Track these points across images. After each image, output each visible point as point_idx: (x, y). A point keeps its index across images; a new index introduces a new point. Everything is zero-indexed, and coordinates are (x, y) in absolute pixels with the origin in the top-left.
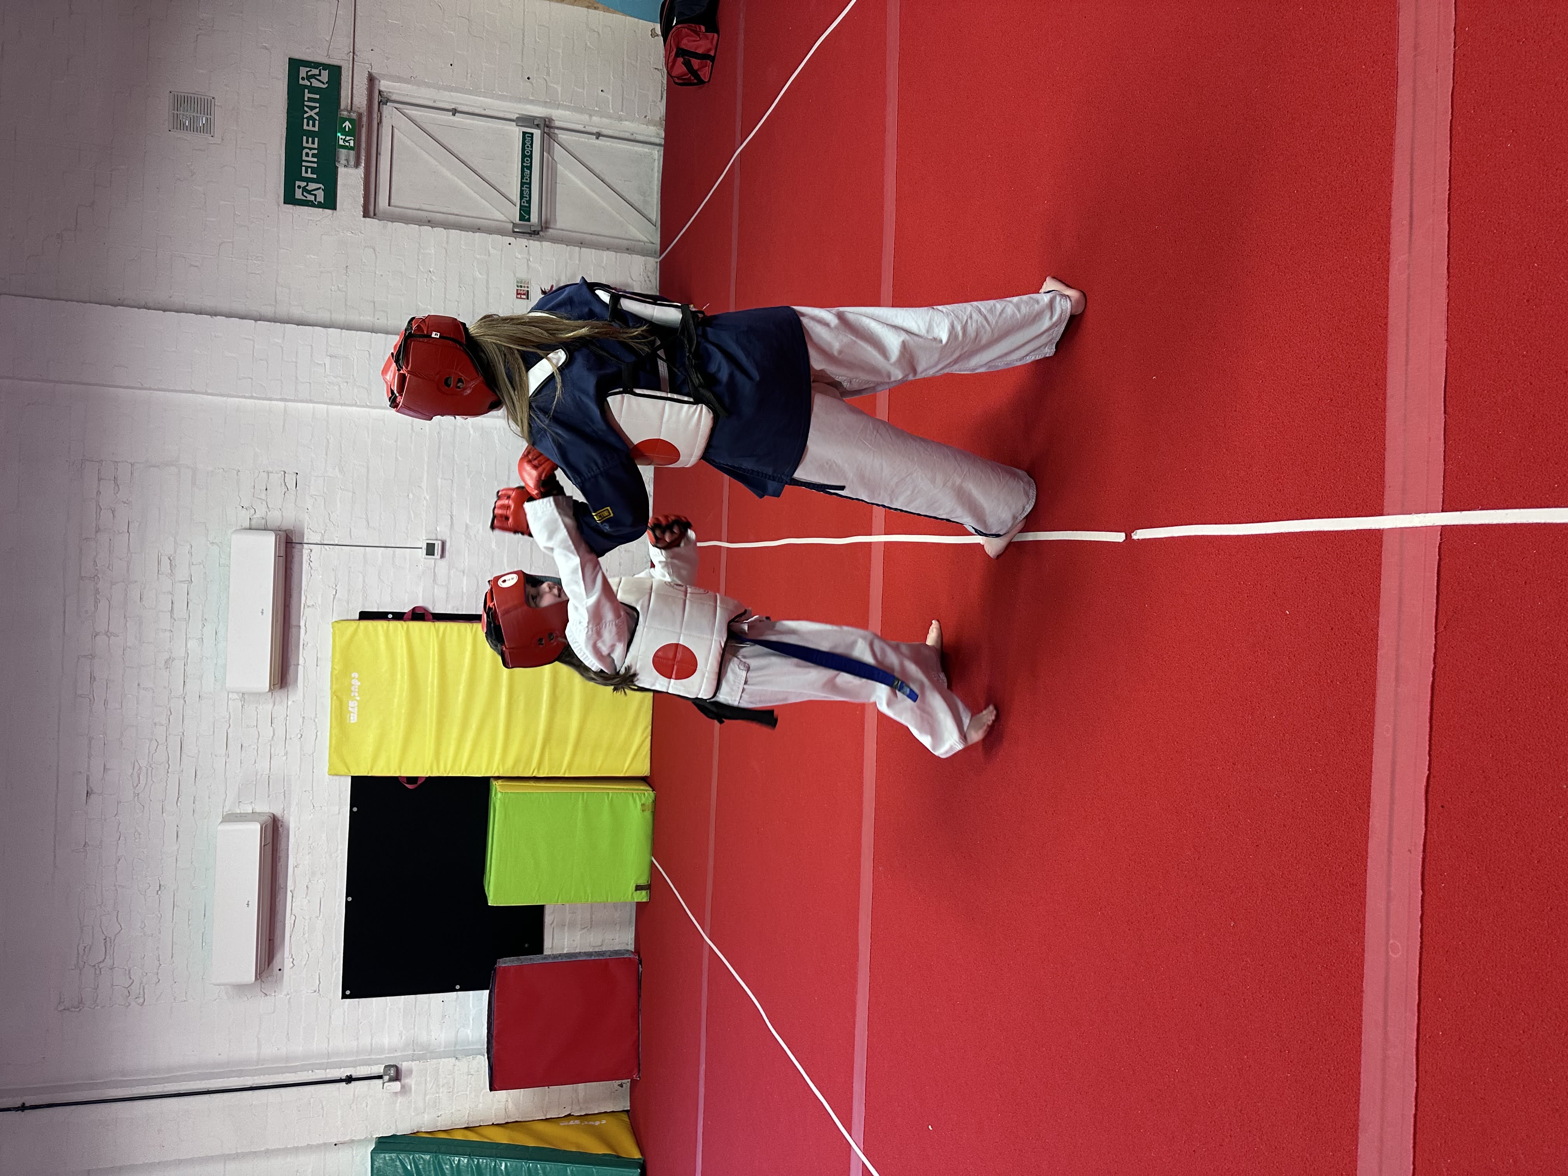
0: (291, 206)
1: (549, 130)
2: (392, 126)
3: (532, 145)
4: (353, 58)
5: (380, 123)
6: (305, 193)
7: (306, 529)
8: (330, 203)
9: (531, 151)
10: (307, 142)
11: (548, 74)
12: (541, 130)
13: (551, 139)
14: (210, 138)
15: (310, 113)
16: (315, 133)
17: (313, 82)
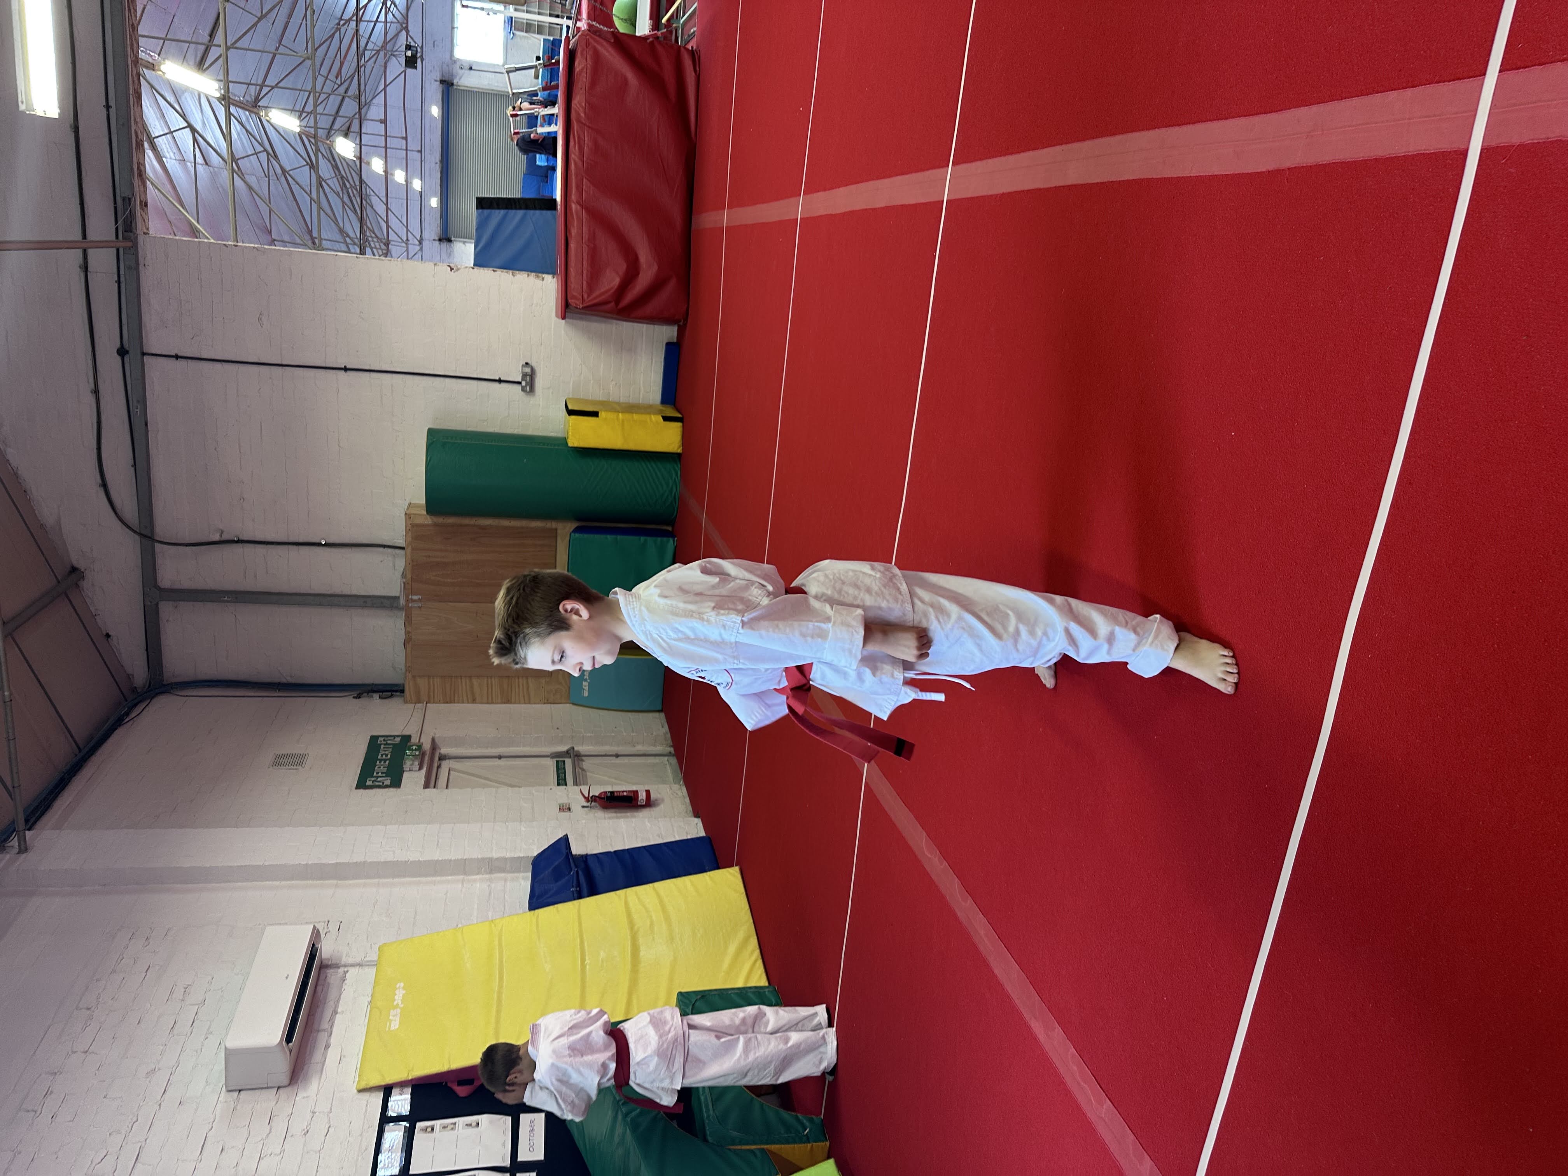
0: (362, 791)
1: (577, 758)
2: (449, 770)
4: (421, 733)
5: (439, 767)
6: (374, 783)
7: (344, 956)
10: (380, 762)
11: (572, 725)
12: (570, 757)
13: (580, 762)
14: (300, 767)
15: (384, 752)
16: (388, 759)
17: (389, 742)
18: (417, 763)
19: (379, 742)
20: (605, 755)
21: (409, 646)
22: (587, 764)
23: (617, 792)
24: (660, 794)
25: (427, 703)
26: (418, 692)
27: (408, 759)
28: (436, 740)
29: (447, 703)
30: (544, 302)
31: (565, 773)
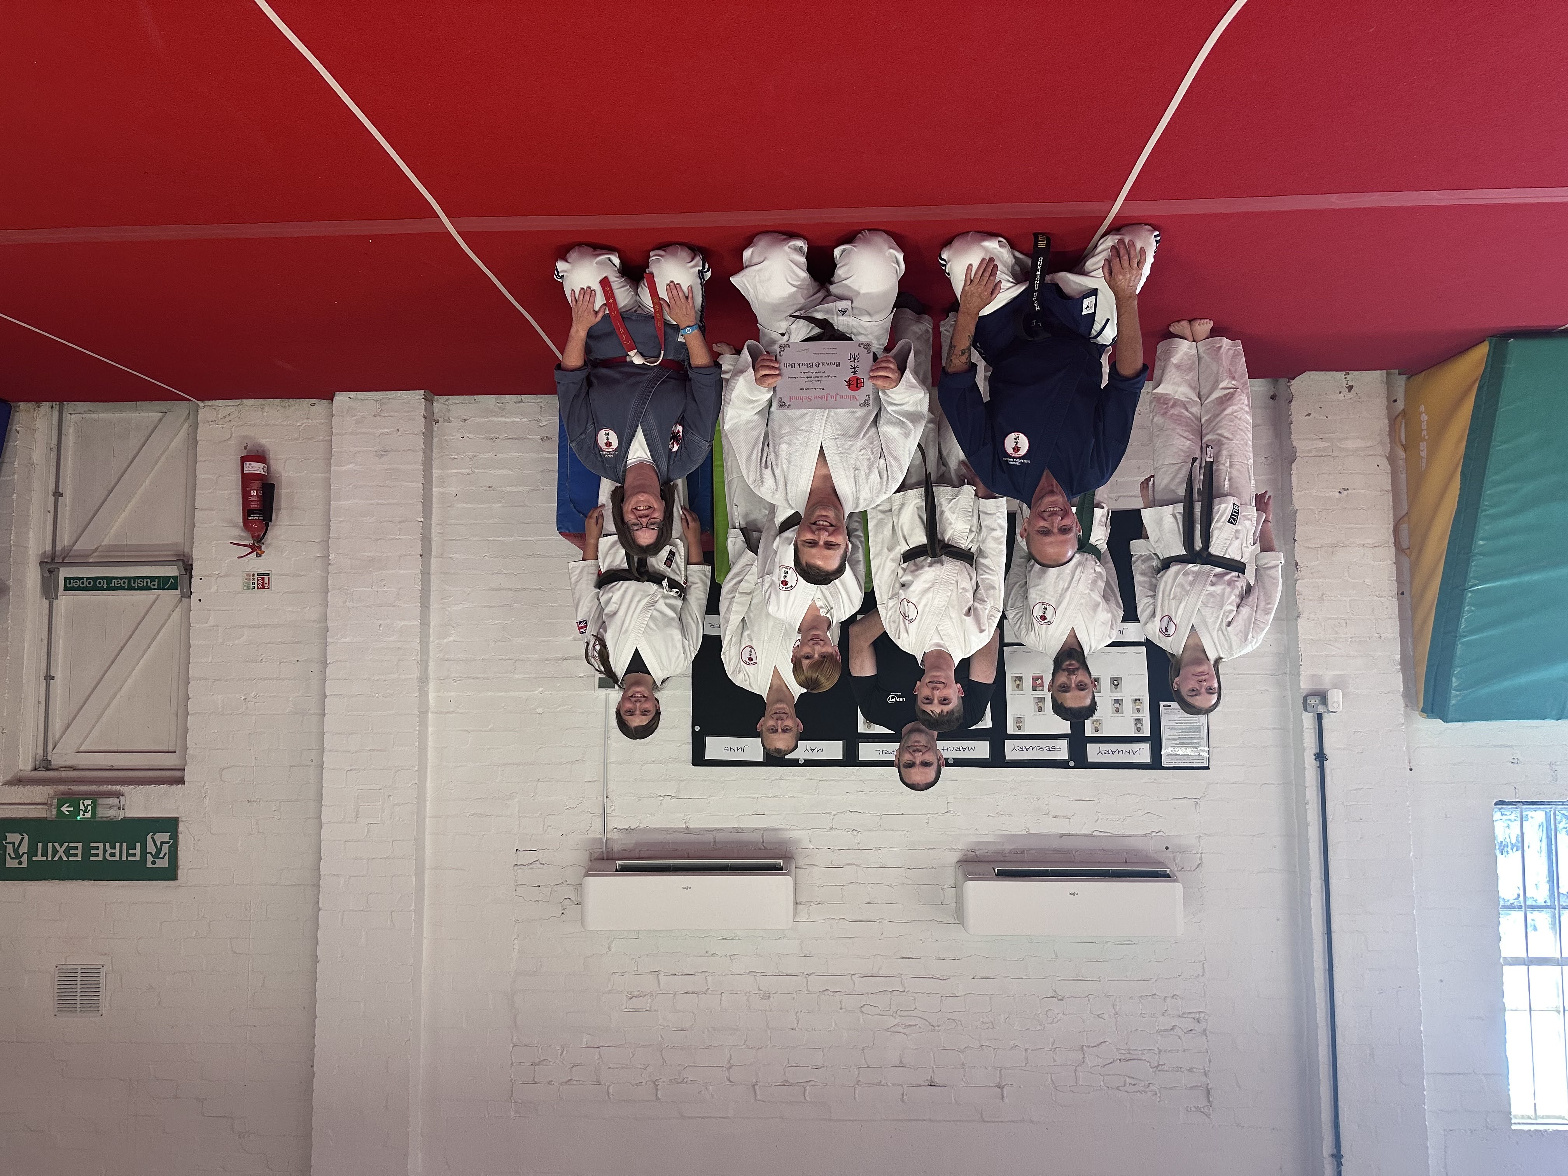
0: (179, 872)
6: (161, 856)
8: (170, 825)
9: (88, 578)
10: (97, 855)
12: (56, 568)
13: (69, 554)
14: (102, 970)
15: (61, 853)
16: (85, 845)
19: (24, 865)
31: (109, 579)
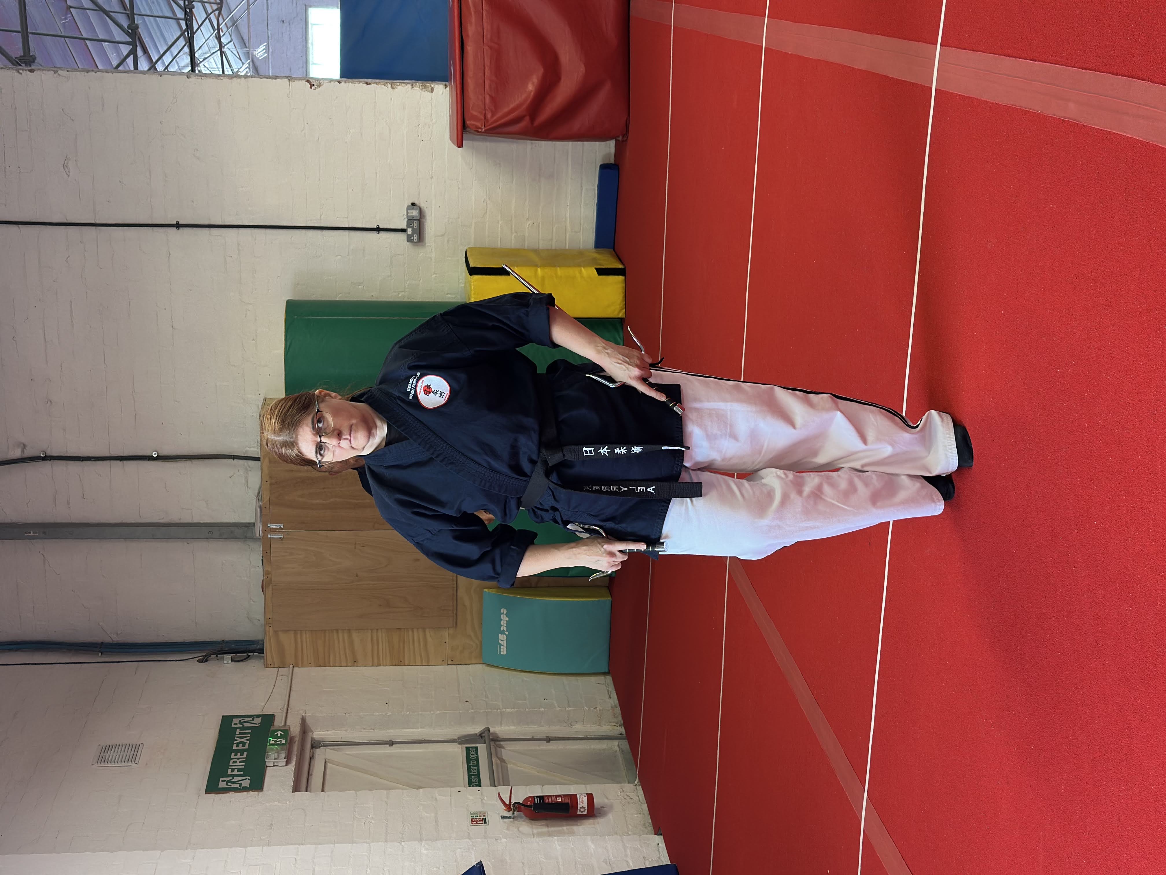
0: (212, 795)
1: (494, 743)
2: (325, 762)
3: (477, 753)
4: (287, 710)
5: (311, 758)
6: (229, 784)
8: (256, 787)
9: (477, 757)
10: (236, 755)
11: (486, 697)
12: (485, 743)
13: (499, 749)
14: (133, 765)
15: (240, 740)
16: (245, 750)
17: (246, 725)
18: (283, 755)
19: (233, 726)
20: (533, 739)
21: (269, 591)
22: (508, 751)
23: (548, 796)
24: (607, 798)
25: (293, 667)
26: (282, 653)
27: (272, 750)
28: (309, 721)
29: (320, 666)
30: (434, 121)
31: (478, 765)
